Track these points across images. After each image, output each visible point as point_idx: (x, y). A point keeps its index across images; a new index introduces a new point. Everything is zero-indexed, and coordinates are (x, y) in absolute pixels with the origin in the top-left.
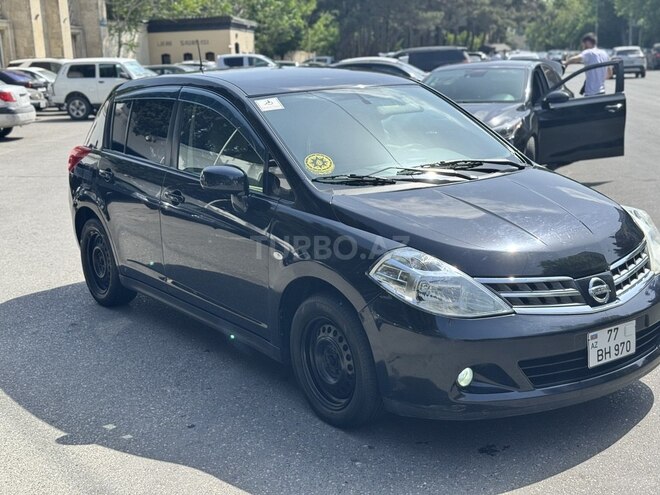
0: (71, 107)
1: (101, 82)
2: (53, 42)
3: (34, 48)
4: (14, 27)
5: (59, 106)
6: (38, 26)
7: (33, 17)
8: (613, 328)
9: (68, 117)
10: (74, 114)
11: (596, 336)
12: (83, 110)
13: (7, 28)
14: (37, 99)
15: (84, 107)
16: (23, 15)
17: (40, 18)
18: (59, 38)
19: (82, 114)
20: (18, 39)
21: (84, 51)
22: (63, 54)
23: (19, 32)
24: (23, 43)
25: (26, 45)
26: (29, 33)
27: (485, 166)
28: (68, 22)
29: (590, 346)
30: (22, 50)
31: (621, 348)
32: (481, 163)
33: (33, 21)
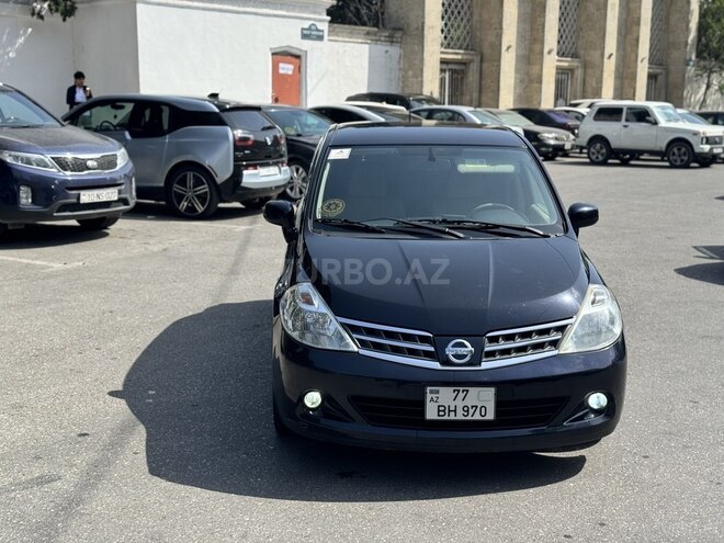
0: (592, 150)
1: (626, 126)
2: (626, 82)
3: (601, 88)
4: (585, 66)
5: (581, 148)
6: (610, 67)
7: (606, 55)
8: (461, 389)
9: (588, 160)
10: (594, 157)
11: (437, 392)
12: (602, 155)
13: (577, 67)
14: (563, 140)
15: (604, 151)
16: (596, 54)
17: (613, 57)
18: (634, 78)
19: (601, 158)
20: (588, 79)
21: (663, 93)
22: (634, 95)
23: (589, 71)
24: (592, 82)
25: (594, 85)
26: (598, 72)
27: (501, 230)
28: (646, 62)
29: (428, 399)
30: (589, 90)
31: (471, 411)
32: (497, 226)
33: (606, 60)
